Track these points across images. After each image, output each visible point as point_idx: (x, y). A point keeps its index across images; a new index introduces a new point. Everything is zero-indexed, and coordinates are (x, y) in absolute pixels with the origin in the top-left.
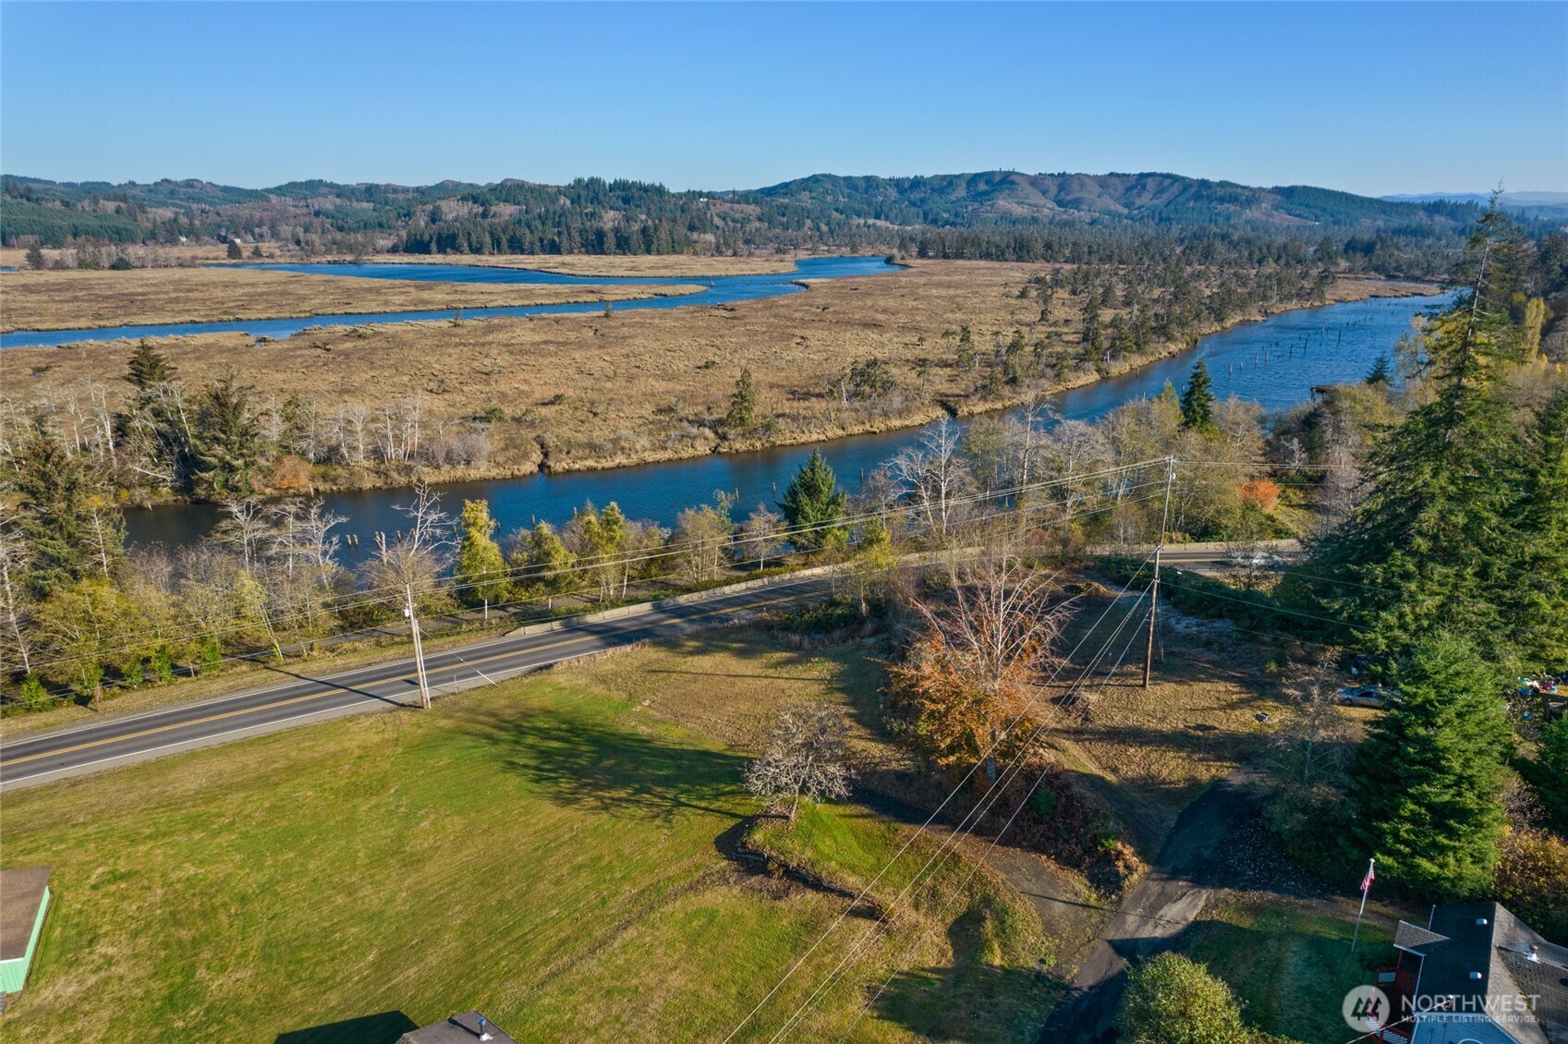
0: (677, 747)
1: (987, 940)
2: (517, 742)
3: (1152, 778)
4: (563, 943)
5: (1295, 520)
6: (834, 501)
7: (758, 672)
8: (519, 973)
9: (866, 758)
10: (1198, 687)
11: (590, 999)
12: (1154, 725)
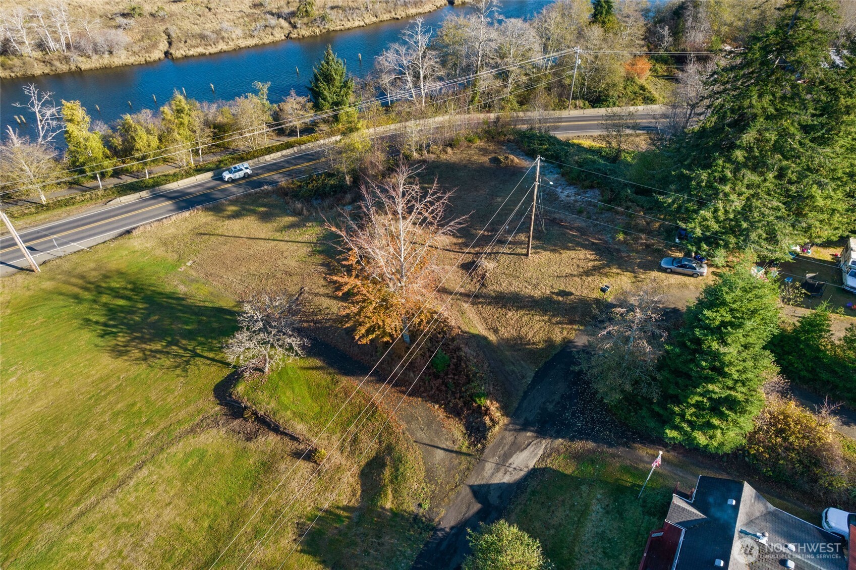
0: (201, 304)
1: (384, 486)
2: (95, 301)
3: (521, 339)
4: (94, 483)
5: (658, 89)
6: (345, 85)
7: (270, 235)
8: (57, 515)
9: (328, 314)
10: (567, 255)
11: (103, 536)
12: (529, 291)
